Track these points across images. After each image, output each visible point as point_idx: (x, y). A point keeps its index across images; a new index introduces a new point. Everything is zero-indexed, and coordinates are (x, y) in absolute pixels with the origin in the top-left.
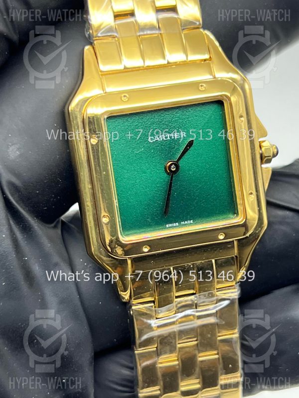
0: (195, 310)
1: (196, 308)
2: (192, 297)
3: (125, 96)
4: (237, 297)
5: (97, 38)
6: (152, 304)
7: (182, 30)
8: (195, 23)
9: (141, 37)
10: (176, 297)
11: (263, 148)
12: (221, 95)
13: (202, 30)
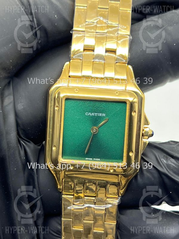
0: (94, 205)
1: (95, 205)
2: (94, 198)
3: (77, 90)
4: (117, 204)
5: (73, 59)
6: (73, 197)
7: (116, 63)
8: (123, 61)
9: (94, 62)
10: (85, 196)
11: (144, 131)
12: (126, 99)
13: (127, 65)
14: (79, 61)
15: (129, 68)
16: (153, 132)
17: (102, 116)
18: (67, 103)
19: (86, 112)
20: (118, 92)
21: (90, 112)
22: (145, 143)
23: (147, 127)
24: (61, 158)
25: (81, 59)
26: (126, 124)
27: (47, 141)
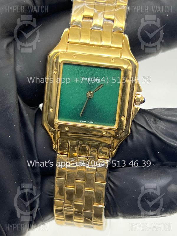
3: (74, 55)
5: (72, 25)
6: (66, 156)
7: (113, 31)
8: (120, 29)
9: (92, 30)
10: (78, 156)
11: (136, 98)
12: (121, 67)
13: (123, 34)
14: (78, 28)
15: (125, 37)
16: (144, 99)
18: (65, 68)
20: (114, 59)
22: (136, 109)
23: (139, 94)
24: (57, 119)
25: (80, 26)
26: (120, 90)
27: (45, 102)
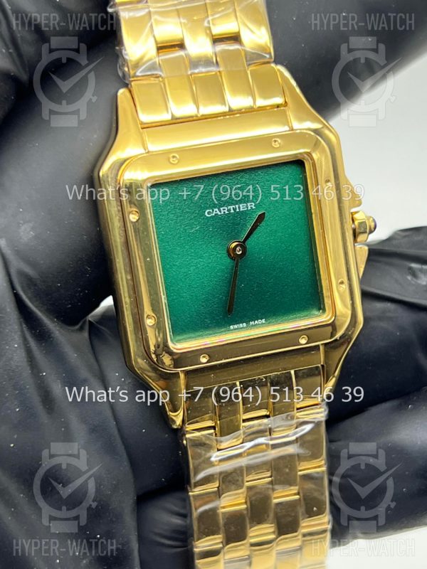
3: (173, 157)
7: (248, 66)
8: (264, 57)
9: (193, 76)
10: (244, 421)
11: (356, 222)
12: (301, 154)
13: (274, 65)
15: (280, 72)
16: (375, 222)
17: (247, 210)
19: (207, 208)
21: (215, 208)
23: (358, 212)
